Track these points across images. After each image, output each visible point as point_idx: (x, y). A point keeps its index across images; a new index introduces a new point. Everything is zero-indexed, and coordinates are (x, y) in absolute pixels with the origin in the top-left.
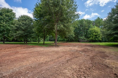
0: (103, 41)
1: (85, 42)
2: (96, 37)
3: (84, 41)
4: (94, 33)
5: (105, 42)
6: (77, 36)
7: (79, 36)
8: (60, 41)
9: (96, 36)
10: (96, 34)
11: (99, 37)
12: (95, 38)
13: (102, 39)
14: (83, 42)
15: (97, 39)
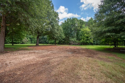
0: (95, 44)
1: (76, 45)
2: (88, 40)
3: (75, 43)
4: (86, 34)
5: (97, 44)
6: (68, 38)
7: (70, 38)
8: (50, 44)
9: (87, 37)
10: (88, 35)
11: (90, 39)
12: (86, 40)
13: (94, 41)
14: (74, 45)
15: (88, 41)
